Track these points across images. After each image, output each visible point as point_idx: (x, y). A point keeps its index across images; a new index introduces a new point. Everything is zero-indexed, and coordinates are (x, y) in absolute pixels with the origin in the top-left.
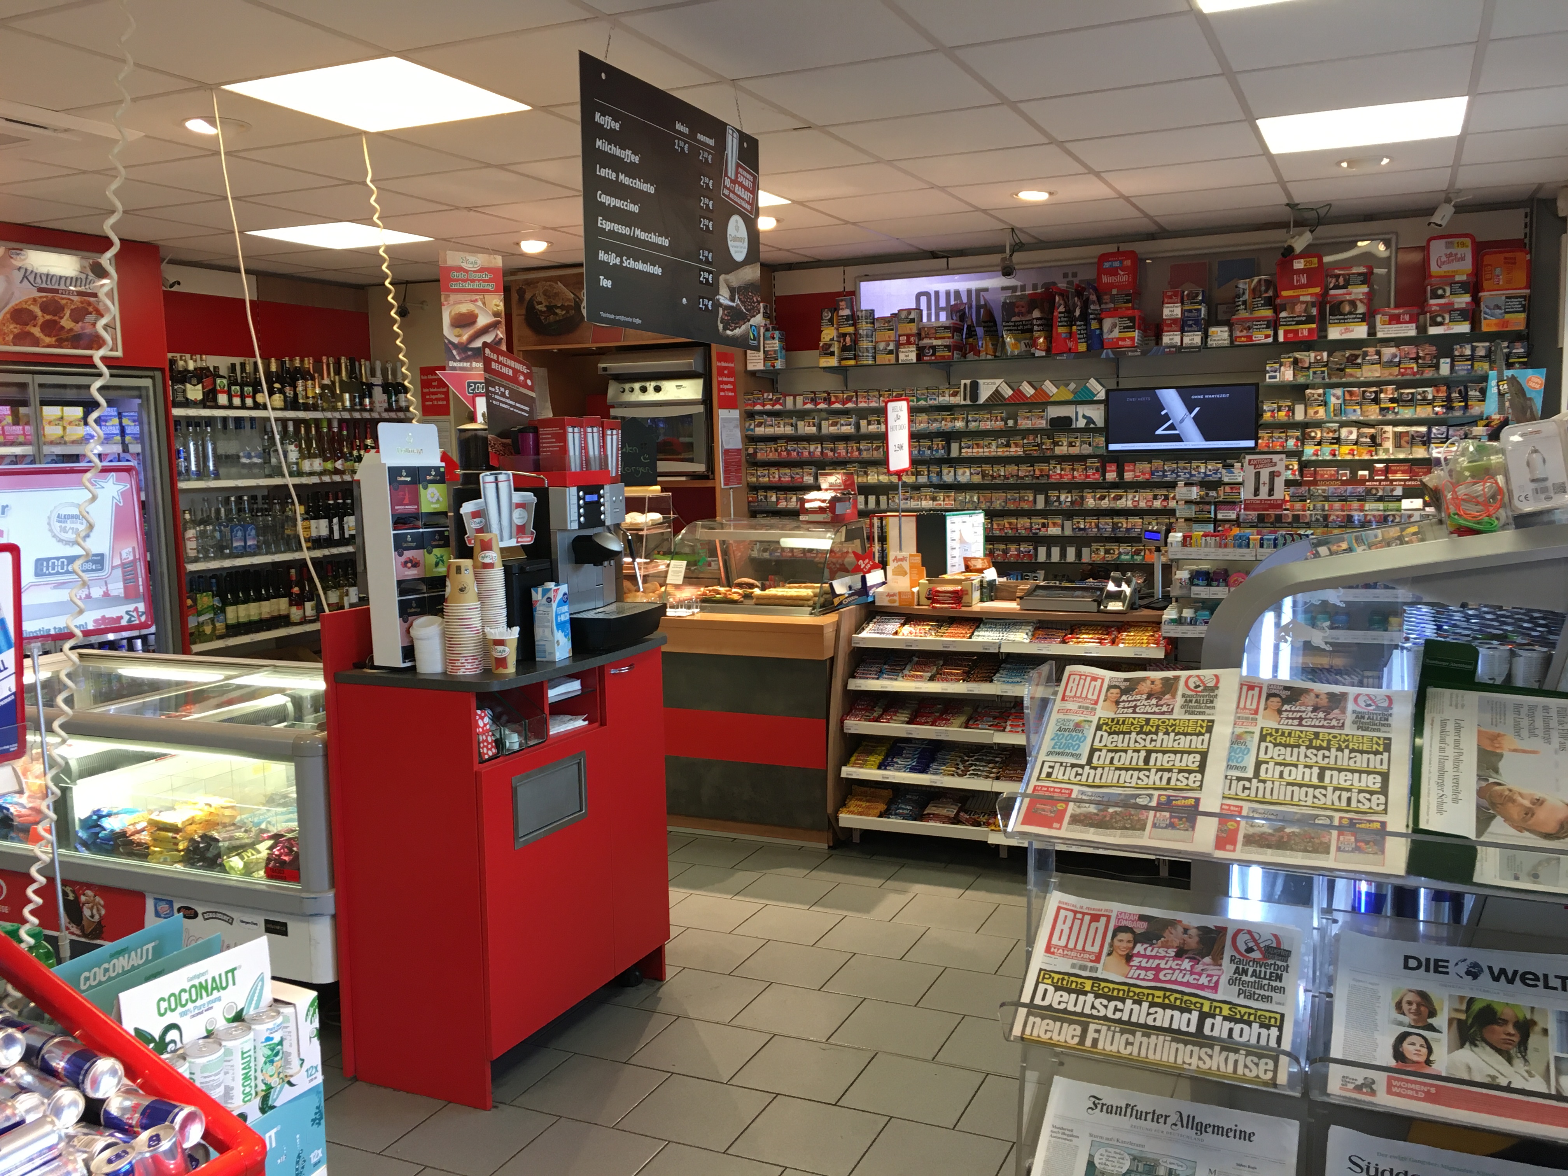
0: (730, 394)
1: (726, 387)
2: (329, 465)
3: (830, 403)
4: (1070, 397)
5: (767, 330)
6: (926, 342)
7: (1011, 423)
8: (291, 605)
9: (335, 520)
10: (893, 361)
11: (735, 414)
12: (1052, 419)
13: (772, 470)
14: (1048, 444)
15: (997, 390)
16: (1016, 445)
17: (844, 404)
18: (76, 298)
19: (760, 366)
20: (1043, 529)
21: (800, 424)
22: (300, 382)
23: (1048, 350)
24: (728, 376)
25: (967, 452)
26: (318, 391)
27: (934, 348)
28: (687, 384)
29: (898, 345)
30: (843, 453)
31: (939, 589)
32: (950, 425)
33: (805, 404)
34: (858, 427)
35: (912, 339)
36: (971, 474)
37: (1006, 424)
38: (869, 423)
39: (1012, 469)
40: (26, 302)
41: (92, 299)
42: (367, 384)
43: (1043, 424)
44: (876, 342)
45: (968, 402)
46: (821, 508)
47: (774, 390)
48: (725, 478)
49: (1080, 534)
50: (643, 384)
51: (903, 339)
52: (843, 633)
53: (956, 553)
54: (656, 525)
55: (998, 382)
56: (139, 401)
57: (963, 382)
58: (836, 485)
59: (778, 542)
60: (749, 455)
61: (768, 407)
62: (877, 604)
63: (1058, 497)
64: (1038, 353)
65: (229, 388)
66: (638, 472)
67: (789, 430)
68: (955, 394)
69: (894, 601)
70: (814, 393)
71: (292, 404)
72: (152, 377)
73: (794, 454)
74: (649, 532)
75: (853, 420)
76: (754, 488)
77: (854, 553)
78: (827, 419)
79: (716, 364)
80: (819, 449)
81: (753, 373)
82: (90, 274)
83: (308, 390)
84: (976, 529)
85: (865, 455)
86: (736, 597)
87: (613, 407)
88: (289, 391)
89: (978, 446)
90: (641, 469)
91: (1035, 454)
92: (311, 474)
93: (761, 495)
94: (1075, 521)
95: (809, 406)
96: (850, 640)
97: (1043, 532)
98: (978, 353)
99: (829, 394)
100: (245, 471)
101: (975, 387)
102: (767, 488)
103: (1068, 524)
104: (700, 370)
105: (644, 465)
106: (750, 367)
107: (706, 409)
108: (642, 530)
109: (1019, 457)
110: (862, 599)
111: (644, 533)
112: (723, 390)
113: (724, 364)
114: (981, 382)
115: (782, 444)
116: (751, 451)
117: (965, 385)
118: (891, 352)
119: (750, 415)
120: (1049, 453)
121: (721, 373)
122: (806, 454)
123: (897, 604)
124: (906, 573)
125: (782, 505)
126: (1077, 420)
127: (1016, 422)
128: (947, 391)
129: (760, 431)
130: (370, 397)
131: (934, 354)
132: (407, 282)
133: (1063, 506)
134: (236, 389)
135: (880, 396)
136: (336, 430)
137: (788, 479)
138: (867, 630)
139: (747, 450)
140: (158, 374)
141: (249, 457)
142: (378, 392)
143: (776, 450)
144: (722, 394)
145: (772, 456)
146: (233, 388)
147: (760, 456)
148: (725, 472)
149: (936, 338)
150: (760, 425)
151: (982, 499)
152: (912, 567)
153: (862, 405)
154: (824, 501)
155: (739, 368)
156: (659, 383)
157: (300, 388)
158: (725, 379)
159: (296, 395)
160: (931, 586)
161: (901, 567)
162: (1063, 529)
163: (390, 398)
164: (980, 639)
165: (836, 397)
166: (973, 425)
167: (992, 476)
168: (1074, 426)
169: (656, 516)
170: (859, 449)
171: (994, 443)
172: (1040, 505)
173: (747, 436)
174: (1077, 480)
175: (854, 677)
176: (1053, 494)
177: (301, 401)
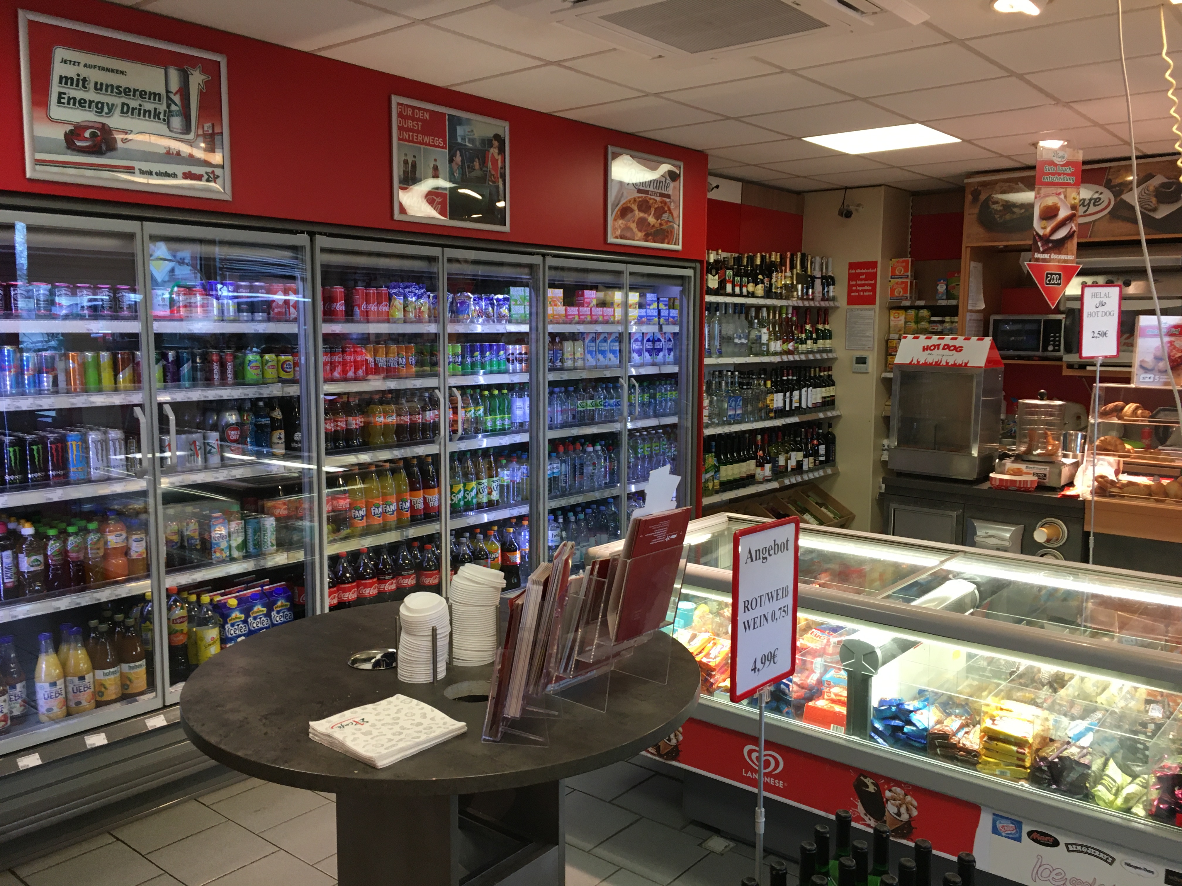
2: (785, 347)
8: (757, 466)
9: (788, 394)
18: (658, 199)
22: (774, 274)
26: (783, 282)
40: (630, 201)
41: (668, 200)
42: (810, 276)
56: (680, 288)
65: (734, 278)
71: (769, 293)
72: (694, 269)
82: (668, 178)
83: (780, 280)
88: (766, 280)
92: (775, 354)
100: (736, 350)
130: (813, 288)
132: (846, 188)
134: (737, 279)
136: (790, 316)
140: (698, 265)
141: (740, 338)
142: (818, 282)
146: (736, 278)
157: (774, 279)
159: (771, 285)
163: (824, 289)
177: (774, 290)
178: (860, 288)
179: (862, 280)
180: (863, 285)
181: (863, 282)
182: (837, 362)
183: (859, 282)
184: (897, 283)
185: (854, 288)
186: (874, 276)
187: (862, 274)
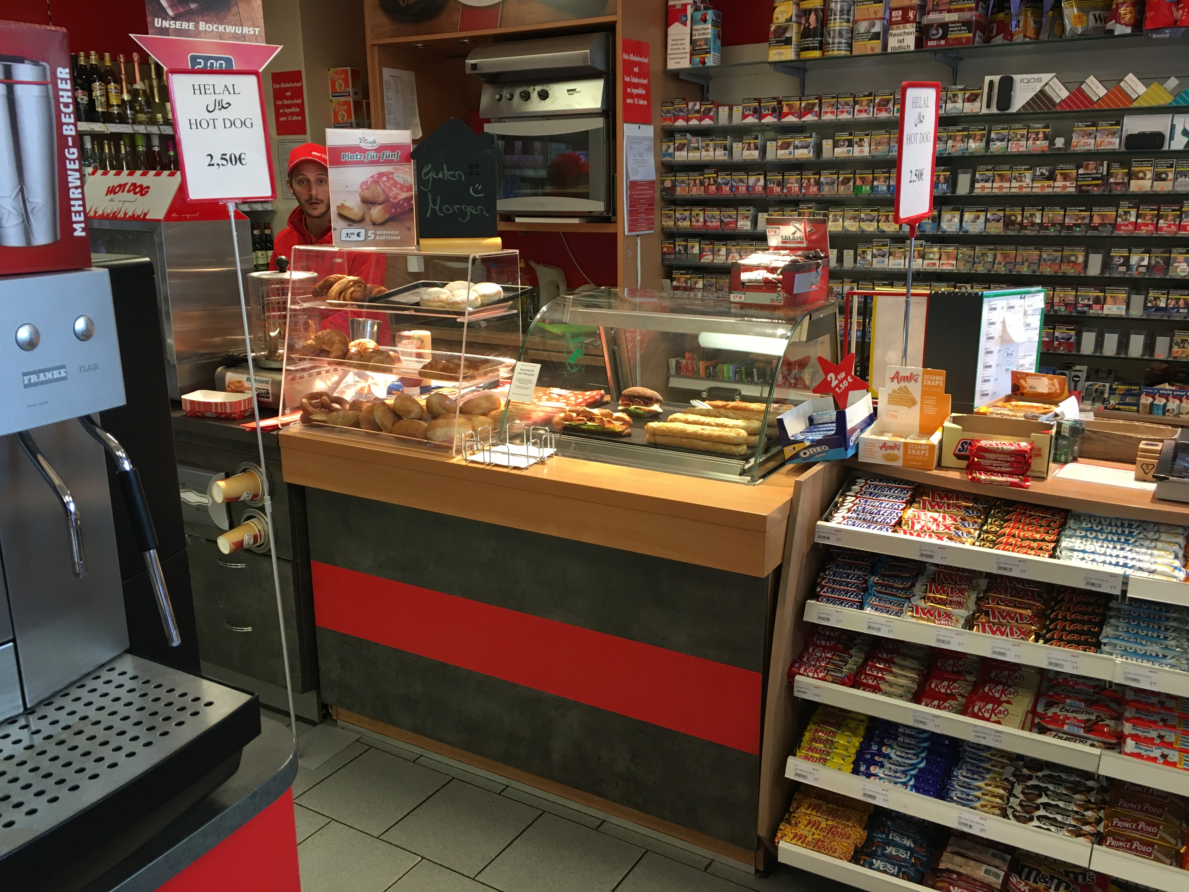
0: (642, 102)
1: (635, 91)
3: (782, 116)
4: (1166, 100)
5: (697, 9)
6: (934, 17)
7: (1060, 142)
10: (878, 50)
11: (648, 131)
12: (1130, 137)
13: (696, 211)
14: (1119, 174)
15: (1042, 92)
16: (1065, 177)
17: (801, 116)
19: (685, 64)
20: (1096, 307)
21: (737, 147)
22: (99, 85)
23: (1137, 25)
24: (638, 75)
25: (982, 188)
26: (126, 97)
27: (945, 26)
28: (583, 86)
29: (889, 24)
30: (795, 187)
31: (983, 443)
32: (960, 146)
33: (744, 117)
34: (819, 149)
35: (911, 14)
36: (987, 220)
37: (1052, 143)
38: (836, 145)
39: (1055, 214)
43: (1113, 143)
44: (855, 22)
45: (994, 110)
46: (766, 281)
47: (703, 98)
48: (630, 221)
49: (1156, 316)
50: (526, 89)
51: (897, 15)
52: (801, 519)
53: (992, 360)
54: (487, 303)
55: (1046, 77)
57: (987, 79)
58: (794, 241)
59: (696, 337)
60: (665, 189)
61: (694, 122)
62: (860, 459)
63: (1127, 259)
64: (1120, 30)
66: (464, 214)
67: (720, 155)
68: (972, 99)
69: (895, 458)
70: (759, 101)
71: (88, 113)
73: (726, 189)
74: (473, 318)
75: (811, 141)
76: (671, 235)
77: (821, 360)
78: (775, 140)
79: (621, 56)
80: (762, 182)
81: (676, 75)
83: (110, 95)
84: (1029, 320)
85: (827, 191)
86: (618, 426)
87: (489, 121)
88: (79, 96)
89: (1002, 178)
90: (469, 209)
91: (1095, 191)
93: (680, 244)
94: (1152, 294)
95: (751, 120)
96: (812, 529)
97: (1095, 311)
98: (1009, 35)
99: (780, 102)
101: (1007, 85)
102: (689, 235)
103: (1137, 300)
104: (600, 65)
105: (474, 202)
106: (672, 65)
107: (607, 124)
108: (462, 314)
109: (1069, 196)
110: (837, 454)
111: (464, 320)
112: (632, 96)
113: (633, 58)
114: (1017, 78)
115: (710, 174)
116: (668, 184)
117: (991, 83)
118: (876, 36)
119: (669, 134)
120: (1119, 190)
121: (628, 71)
122: (743, 189)
123: (899, 463)
124: (914, 403)
125: (708, 259)
126: (1172, 138)
127: (1068, 142)
128: (960, 94)
129: (681, 156)
131: (944, 37)
133: (1134, 273)
135: (856, 103)
136: (156, 149)
137: (716, 223)
138: (843, 512)
139: (662, 182)
143: (702, 183)
144: (629, 101)
145: (696, 192)
147: (680, 191)
148: (630, 212)
149: (949, 11)
150: (680, 148)
151: (999, 258)
152: (926, 392)
153: (828, 117)
154: (772, 270)
155: (655, 67)
156: (545, 87)
157: (97, 93)
158: (635, 80)
160: (969, 435)
161: (906, 390)
162: (1128, 308)
164: (1075, 562)
165: (790, 106)
166: (997, 147)
167: (1021, 224)
168: (1166, 148)
169: (492, 289)
170: (818, 183)
171: (1028, 175)
172: (1094, 268)
173: (663, 164)
174: (1163, 233)
175: (816, 597)
176: (1118, 254)
177: (102, 110)
178: (288, 111)
179: (287, 98)
180: (289, 106)
181: (289, 102)
182: (277, 216)
183: (286, 102)
184: (339, 104)
185: (281, 111)
186: (298, 93)
187: (287, 89)
